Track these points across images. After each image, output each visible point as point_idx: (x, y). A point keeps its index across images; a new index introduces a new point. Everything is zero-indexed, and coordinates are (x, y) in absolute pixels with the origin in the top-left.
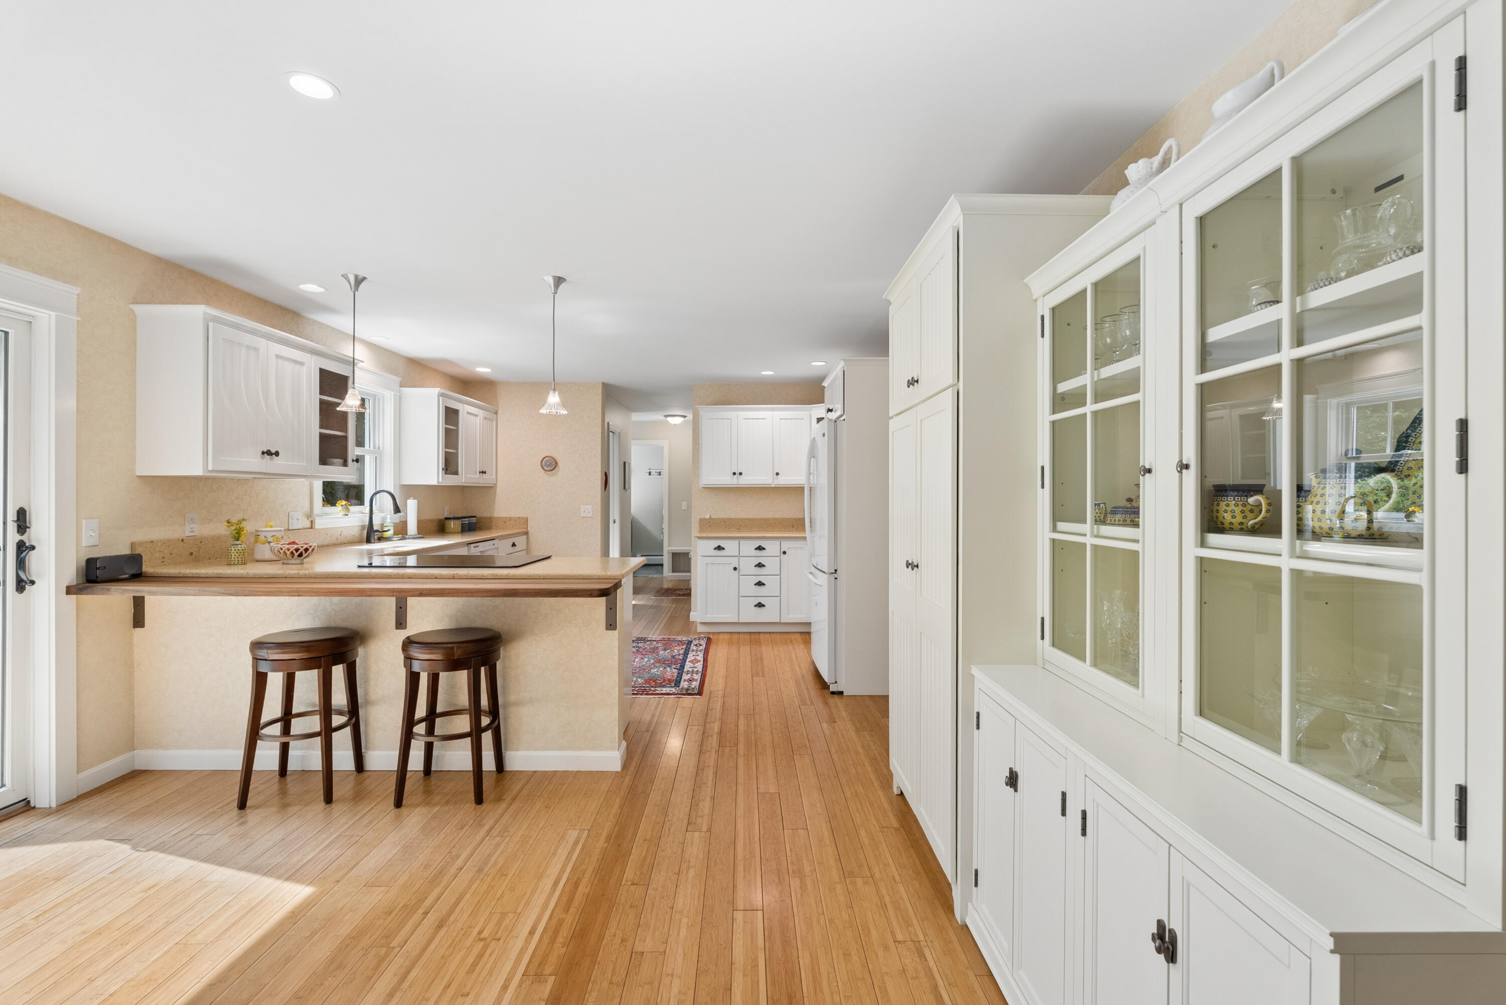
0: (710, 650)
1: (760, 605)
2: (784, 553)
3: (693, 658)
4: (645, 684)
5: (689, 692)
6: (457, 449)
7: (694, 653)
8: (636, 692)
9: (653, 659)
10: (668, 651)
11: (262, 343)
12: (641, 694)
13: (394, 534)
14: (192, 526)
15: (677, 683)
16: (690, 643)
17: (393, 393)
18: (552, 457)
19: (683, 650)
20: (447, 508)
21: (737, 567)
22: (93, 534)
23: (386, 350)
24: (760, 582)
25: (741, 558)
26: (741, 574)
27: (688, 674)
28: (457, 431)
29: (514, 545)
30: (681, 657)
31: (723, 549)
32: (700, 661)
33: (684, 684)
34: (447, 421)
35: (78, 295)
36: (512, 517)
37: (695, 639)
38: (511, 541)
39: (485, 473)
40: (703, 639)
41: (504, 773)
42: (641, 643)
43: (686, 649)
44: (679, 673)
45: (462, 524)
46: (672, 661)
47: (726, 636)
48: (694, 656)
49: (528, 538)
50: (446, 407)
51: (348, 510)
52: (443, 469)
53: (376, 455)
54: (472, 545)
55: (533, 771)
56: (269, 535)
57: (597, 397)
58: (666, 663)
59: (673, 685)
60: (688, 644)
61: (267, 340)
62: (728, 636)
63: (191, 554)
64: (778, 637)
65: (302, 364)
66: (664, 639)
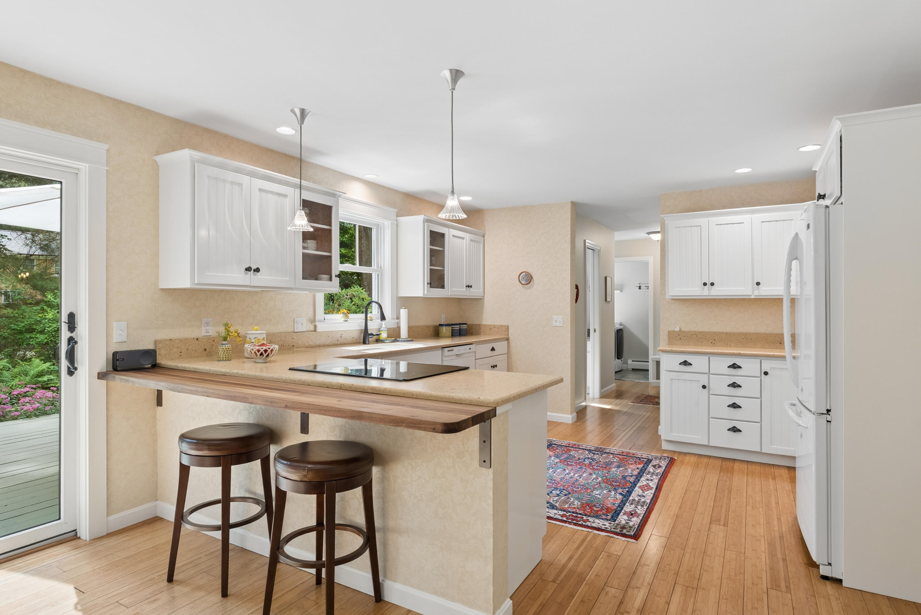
0: (669, 475)
1: (735, 430)
2: (766, 373)
3: (645, 483)
4: (579, 510)
5: (625, 531)
6: (443, 267)
7: (649, 476)
8: (565, 519)
9: (601, 477)
10: (621, 469)
11: (245, 179)
12: (570, 523)
13: (388, 337)
14: (208, 328)
15: (616, 514)
16: (649, 461)
17: (390, 222)
18: (527, 272)
19: (638, 471)
20: (443, 316)
21: (707, 385)
22: (121, 333)
23: (384, 187)
24: (734, 403)
25: (711, 376)
26: (711, 393)
27: (632, 504)
28: (443, 251)
29: (493, 349)
30: (632, 480)
31: (691, 364)
32: (651, 488)
33: (622, 519)
34: (432, 243)
35: (107, 150)
36: (496, 325)
37: (656, 458)
38: (490, 346)
39: (471, 287)
40: (665, 459)
41: (382, 602)
42: (598, 454)
43: (641, 470)
44: (622, 501)
45: (452, 329)
46: (620, 483)
47: (693, 459)
48: (648, 480)
49: (508, 344)
50: (431, 231)
51: (347, 317)
52: (428, 284)
53: (378, 273)
54: (445, 349)
55: (409, 610)
56: (252, 337)
57: (567, 215)
58: (613, 485)
59: (609, 517)
60: (646, 463)
61: (251, 177)
62: (695, 460)
63: (205, 350)
64: (757, 468)
65: (285, 196)
66: (623, 453)
